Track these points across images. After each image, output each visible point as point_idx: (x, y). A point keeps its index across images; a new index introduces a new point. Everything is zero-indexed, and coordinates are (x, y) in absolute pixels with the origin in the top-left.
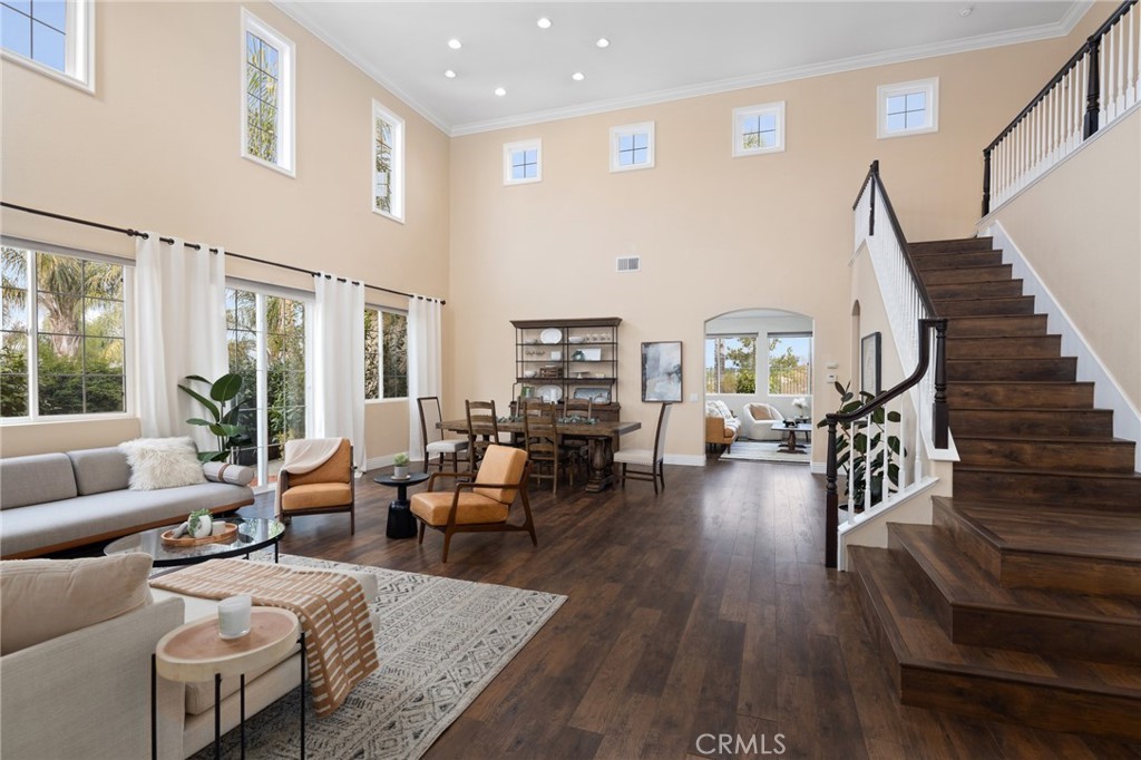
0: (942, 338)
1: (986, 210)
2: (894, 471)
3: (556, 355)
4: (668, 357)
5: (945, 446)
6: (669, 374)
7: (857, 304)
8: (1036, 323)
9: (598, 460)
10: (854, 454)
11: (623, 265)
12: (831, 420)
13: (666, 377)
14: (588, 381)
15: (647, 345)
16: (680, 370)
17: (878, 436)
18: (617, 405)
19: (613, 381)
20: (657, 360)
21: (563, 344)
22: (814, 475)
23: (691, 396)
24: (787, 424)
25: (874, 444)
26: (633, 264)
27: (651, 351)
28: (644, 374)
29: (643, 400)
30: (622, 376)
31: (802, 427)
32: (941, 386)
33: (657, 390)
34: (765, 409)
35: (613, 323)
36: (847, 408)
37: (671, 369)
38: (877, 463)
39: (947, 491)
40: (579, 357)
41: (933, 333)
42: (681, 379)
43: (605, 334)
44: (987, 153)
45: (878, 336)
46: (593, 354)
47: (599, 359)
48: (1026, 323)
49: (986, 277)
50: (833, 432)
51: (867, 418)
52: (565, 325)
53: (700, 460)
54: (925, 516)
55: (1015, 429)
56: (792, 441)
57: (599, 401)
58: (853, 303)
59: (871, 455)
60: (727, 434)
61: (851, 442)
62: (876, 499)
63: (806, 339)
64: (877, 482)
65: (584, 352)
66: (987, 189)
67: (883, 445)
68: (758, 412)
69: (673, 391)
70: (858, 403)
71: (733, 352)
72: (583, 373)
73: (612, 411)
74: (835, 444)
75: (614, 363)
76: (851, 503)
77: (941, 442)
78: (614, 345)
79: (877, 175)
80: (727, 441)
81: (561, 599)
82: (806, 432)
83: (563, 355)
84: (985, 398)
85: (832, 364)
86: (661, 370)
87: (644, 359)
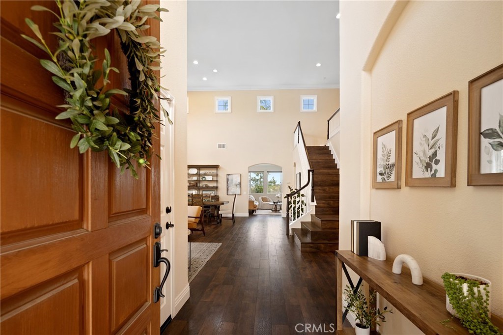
0: (313, 174)
1: (328, 138)
2: (302, 210)
3: (195, 178)
4: (236, 179)
5: (314, 202)
6: (236, 185)
7: (295, 163)
8: (337, 171)
9: (216, 213)
10: (293, 206)
11: (220, 146)
12: (288, 196)
13: (235, 186)
14: (207, 188)
15: (229, 175)
16: (240, 184)
17: (299, 201)
18: (218, 196)
19: (217, 188)
20: (232, 180)
21: (198, 174)
22: (283, 218)
23: (244, 193)
24: (274, 203)
25: (298, 202)
26: (224, 146)
27: (230, 177)
28: (227, 185)
29: (227, 194)
30: (219, 186)
31: (279, 204)
32: (313, 187)
33: (232, 191)
34: (267, 198)
35: (216, 167)
36: (291, 193)
37: (237, 183)
38: (299, 208)
39: (314, 213)
40: (204, 179)
41: (311, 173)
42: (240, 187)
43: (214, 171)
44: (328, 121)
45: (300, 173)
46: (209, 178)
47: (211, 179)
48: (335, 171)
49: (327, 158)
50: (288, 199)
51: (296, 195)
52: (199, 167)
53: (247, 215)
54: (309, 220)
55: (330, 198)
56: (276, 209)
57: (212, 195)
58: (294, 163)
59: (297, 206)
60: (255, 206)
61: (292, 202)
62: (298, 217)
63: (280, 174)
64: (298, 212)
65: (206, 177)
66: (328, 132)
67: (300, 203)
68: (264, 200)
69: (238, 191)
70: (294, 192)
71: (252, 178)
72: (205, 185)
73: (216, 198)
74: (289, 203)
75: (217, 181)
76: (292, 218)
77: (313, 201)
78: (217, 175)
79: (300, 126)
80: (255, 209)
81: (220, 244)
82: (280, 205)
83: (198, 178)
84: (324, 190)
85: (288, 182)
86: (234, 184)
87: (228, 180)
